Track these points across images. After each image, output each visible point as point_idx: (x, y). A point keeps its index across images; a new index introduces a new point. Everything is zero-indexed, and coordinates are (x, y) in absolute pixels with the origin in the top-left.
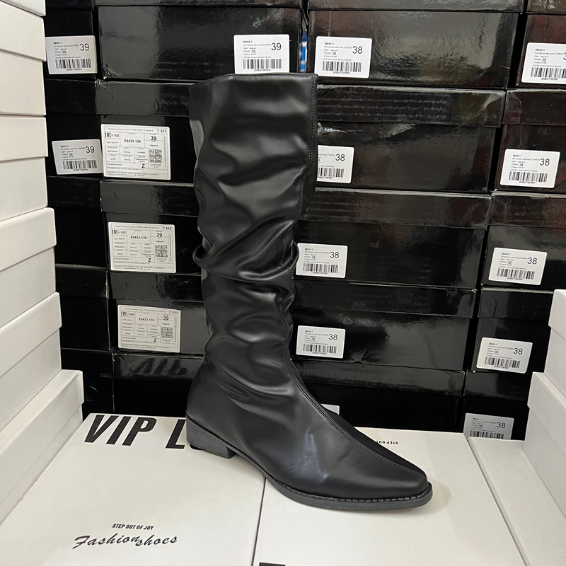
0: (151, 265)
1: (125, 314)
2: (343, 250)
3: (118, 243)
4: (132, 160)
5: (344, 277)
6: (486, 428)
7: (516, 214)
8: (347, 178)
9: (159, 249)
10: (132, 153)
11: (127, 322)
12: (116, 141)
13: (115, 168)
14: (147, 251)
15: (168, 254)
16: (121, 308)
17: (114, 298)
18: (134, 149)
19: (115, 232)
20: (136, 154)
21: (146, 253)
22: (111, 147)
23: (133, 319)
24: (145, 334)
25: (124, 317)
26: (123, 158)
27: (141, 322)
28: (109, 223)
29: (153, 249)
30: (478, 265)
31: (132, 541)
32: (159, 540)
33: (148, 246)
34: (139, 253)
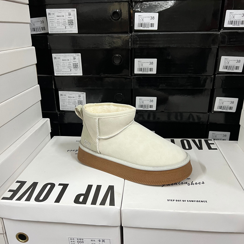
0: (71, 72)
1: (62, 95)
2: (155, 61)
3: (57, 63)
4: (61, 25)
5: (155, 73)
6: (218, 137)
7: (231, 40)
8: (155, 28)
9: (75, 65)
10: (60, 22)
12: (53, 16)
13: (53, 29)
14: (69, 66)
15: (79, 66)
16: (60, 92)
17: (57, 88)
18: (61, 20)
19: (55, 58)
20: (62, 22)
22: (51, 20)
23: (66, 97)
24: (71, 103)
25: (62, 97)
26: (56, 24)
27: (69, 98)
28: (53, 54)
29: (72, 65)
30: (214, 64)
33: (70, 64)
34: (66, 67)
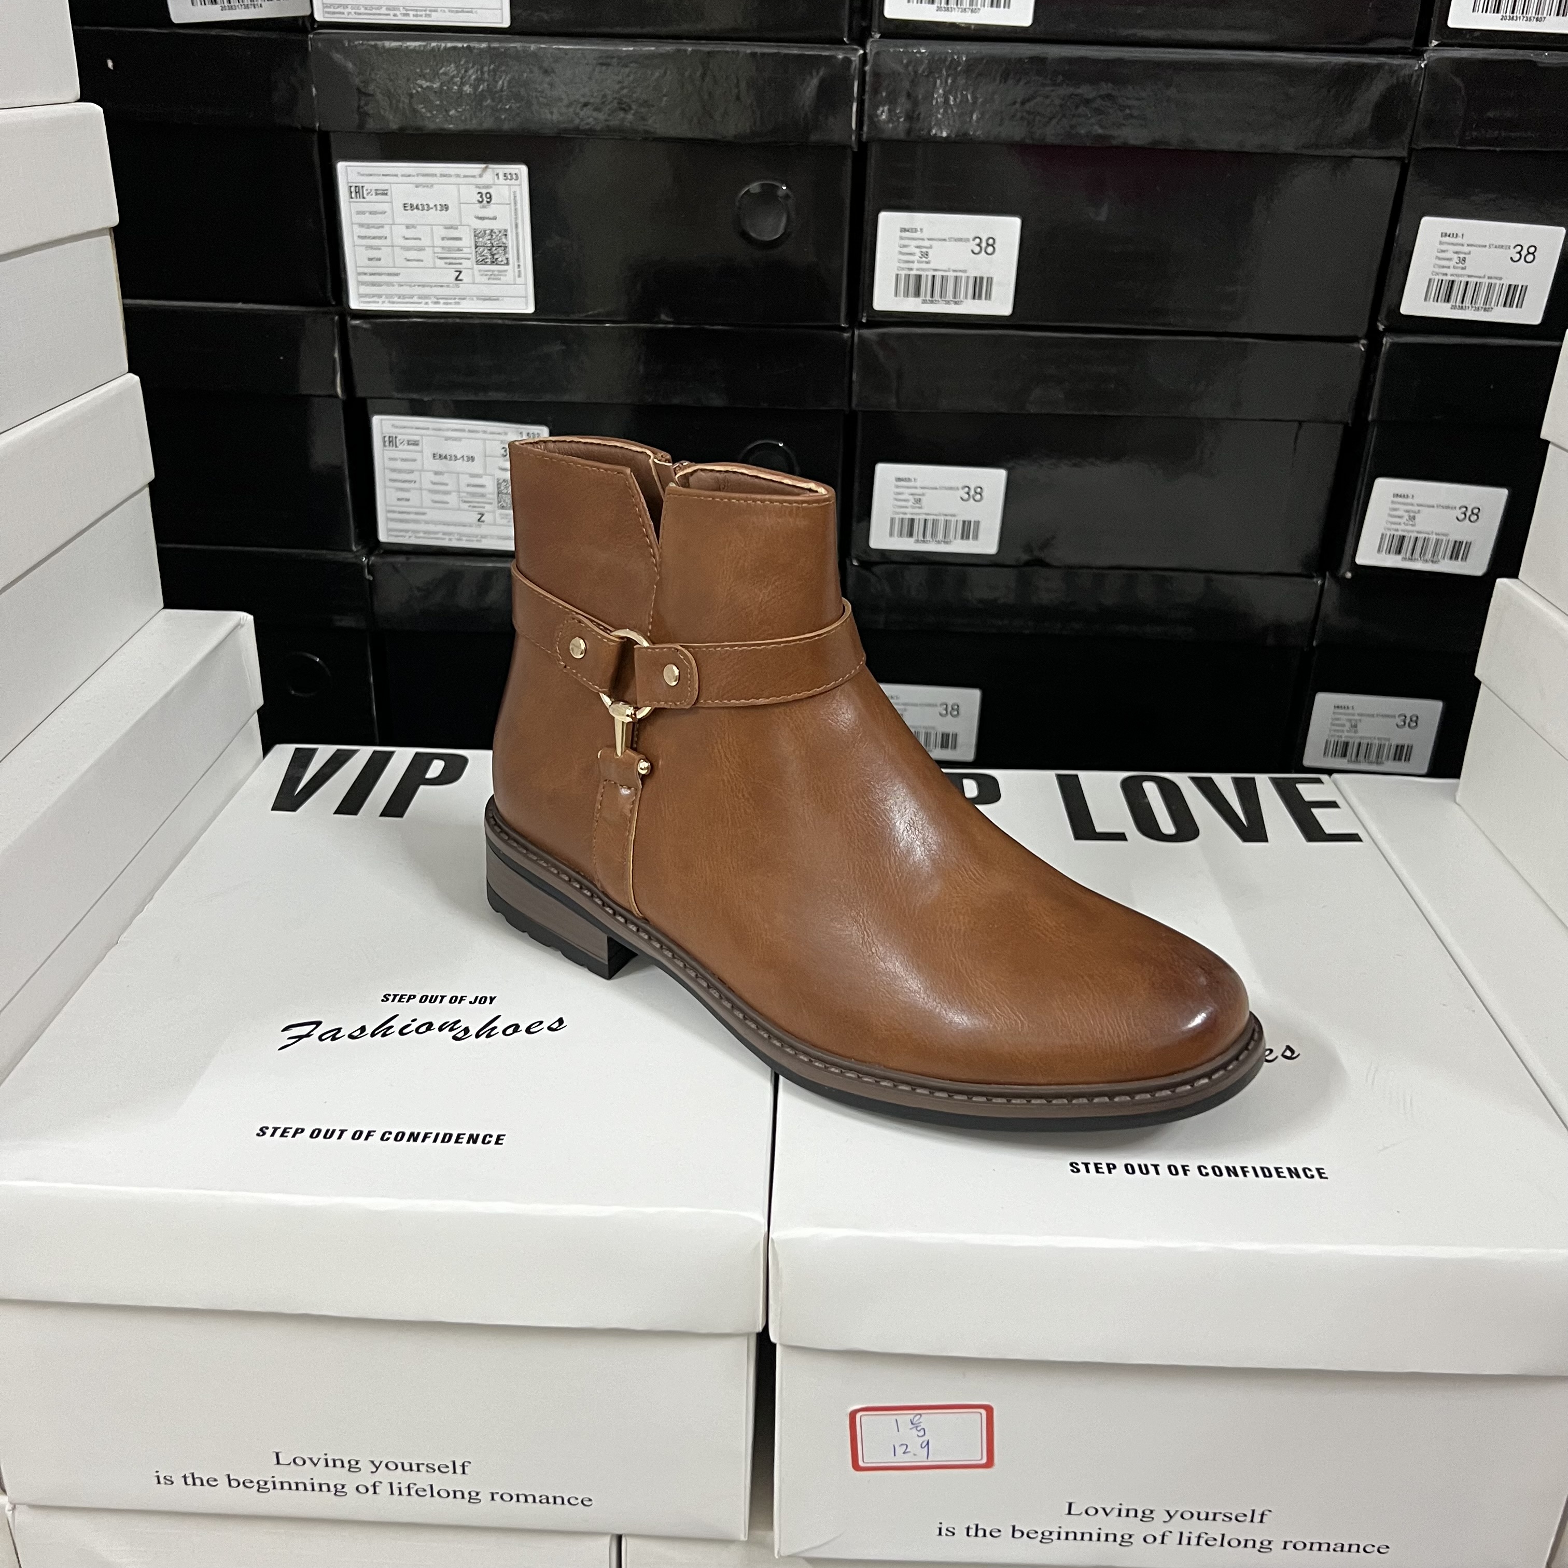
0: (462, 289)
1: (391, 441)
2: (1008, 230)
3: (368, 226)
5: (1008, 310)
8: (1021, 11)
9: (485, 240)
11: (399, 465)
14: (449, 249)
15: (511, 255)
16: (380, 425)
17: (360, 393)
19: (357, 191)
21: (449, 256)
23: (417, 456)
24: (453, 499)
25: (390, 452)
27: (438, 465)
28: (340, 165)
29: (467, 241)
31: (441, 1029)
32: (517, 1026)
33: (454, 233)
34: (427, 255)
